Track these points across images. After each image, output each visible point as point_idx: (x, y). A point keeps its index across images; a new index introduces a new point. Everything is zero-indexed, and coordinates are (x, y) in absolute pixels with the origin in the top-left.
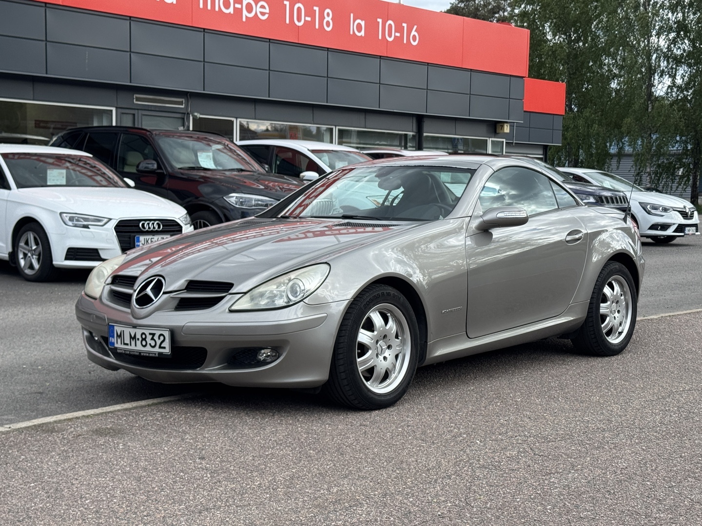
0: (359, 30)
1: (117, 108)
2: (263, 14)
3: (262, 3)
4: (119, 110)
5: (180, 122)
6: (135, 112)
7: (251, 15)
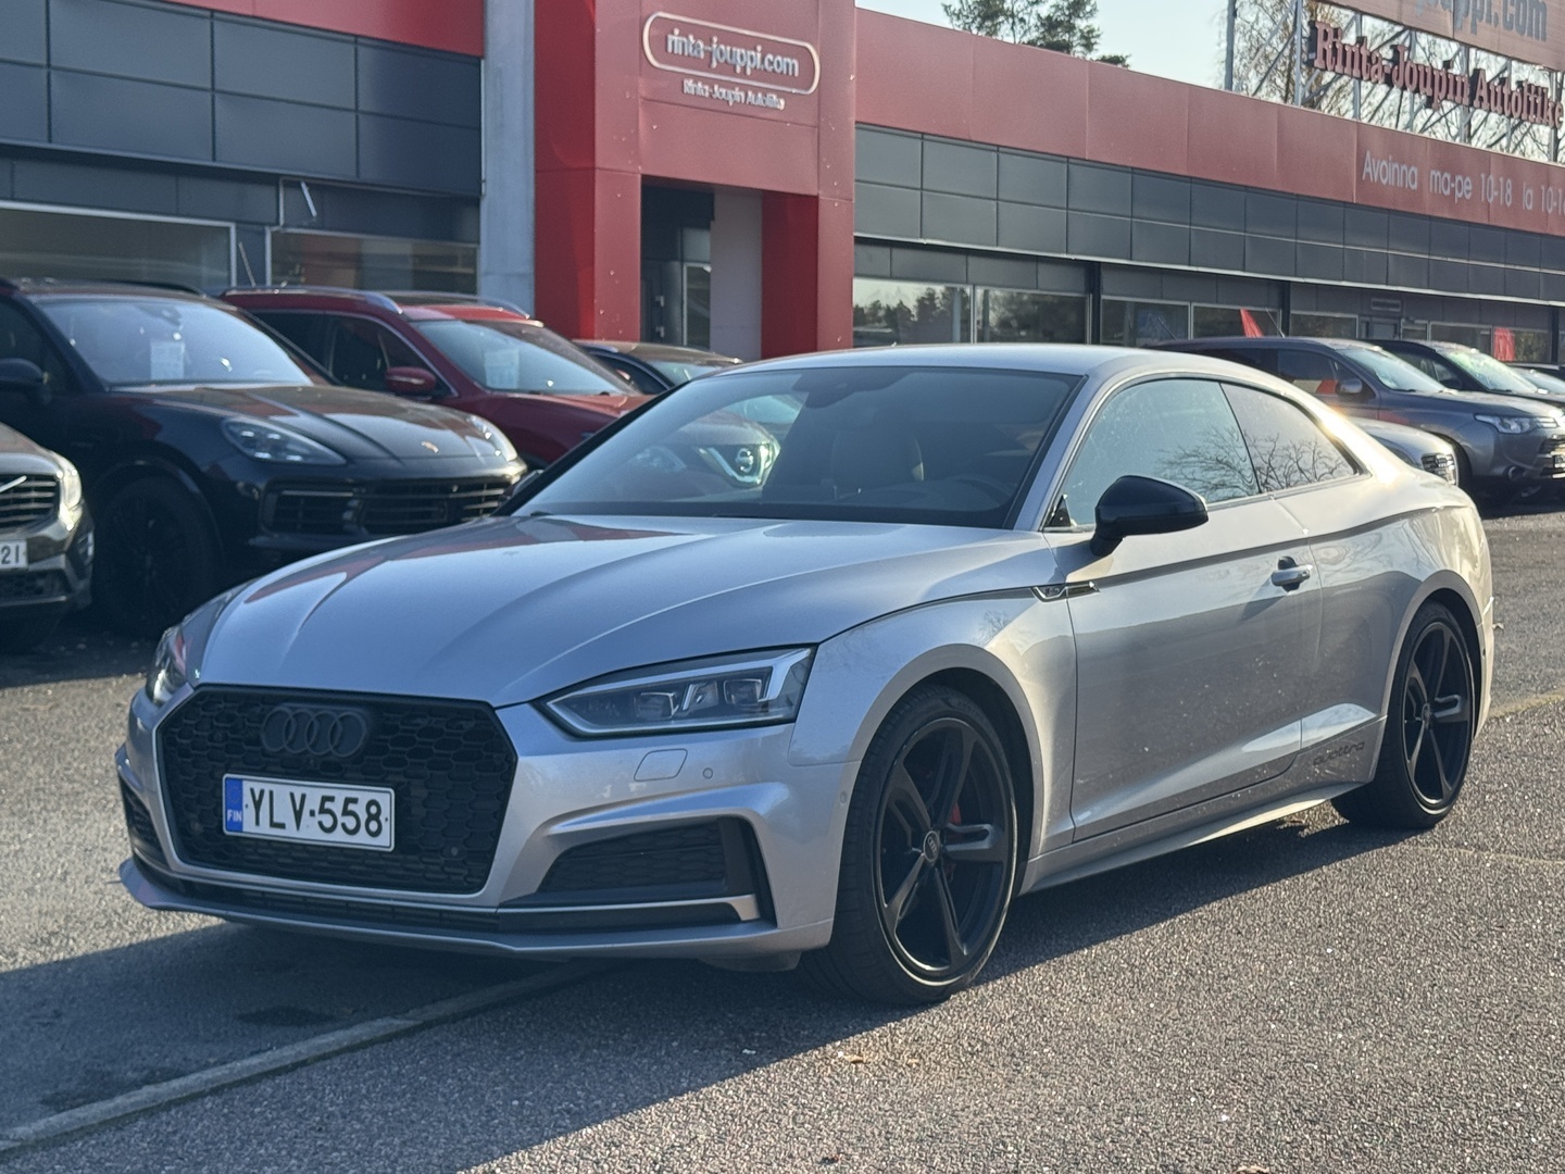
0: (1529, 203)
1: (1360, 315)
2: (1468, 192)
3: (1468, 179)
4: (1362, 318)
5: (1392, 329)
6: (1367, 319)
7: (1460, 195)
